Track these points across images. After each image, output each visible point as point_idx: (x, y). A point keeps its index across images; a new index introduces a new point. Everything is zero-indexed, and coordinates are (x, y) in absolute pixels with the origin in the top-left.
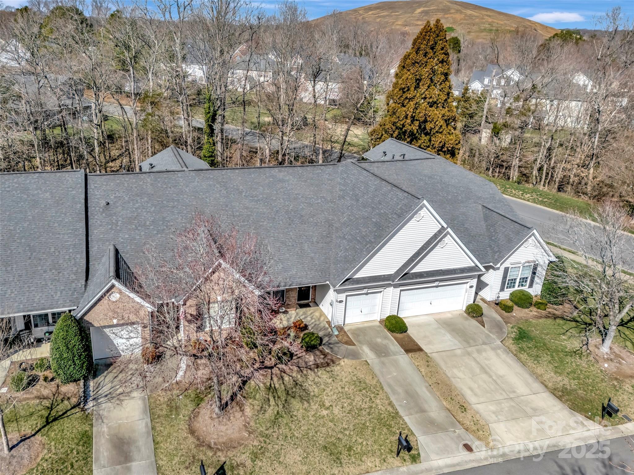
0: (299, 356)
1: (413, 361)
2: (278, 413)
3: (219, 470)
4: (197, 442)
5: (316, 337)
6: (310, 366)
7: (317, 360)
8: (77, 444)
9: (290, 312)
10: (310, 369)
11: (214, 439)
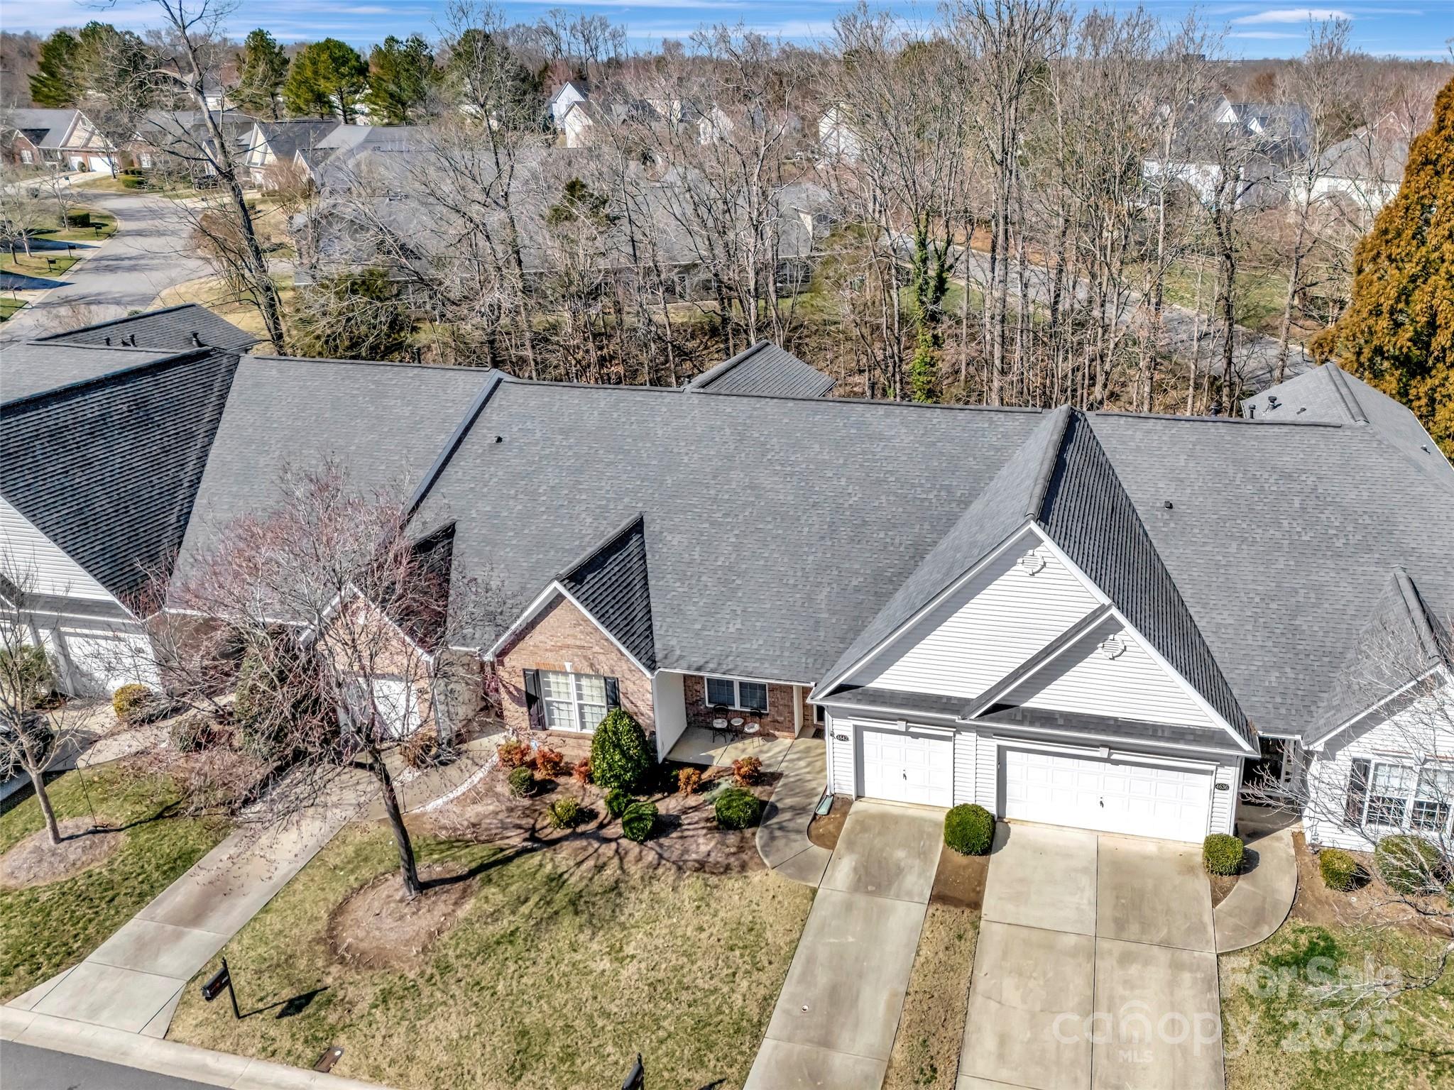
0: (687, 833)
1: (927, 925)
2: (512, 933)
3: (300, 998)
4: (323, 934)
5: (746, 804)
6: (685, 861)
7: (713, 854)
8: (158, 867)
9: (780, 739)
10: (680, 868)
11: (357, 938)
